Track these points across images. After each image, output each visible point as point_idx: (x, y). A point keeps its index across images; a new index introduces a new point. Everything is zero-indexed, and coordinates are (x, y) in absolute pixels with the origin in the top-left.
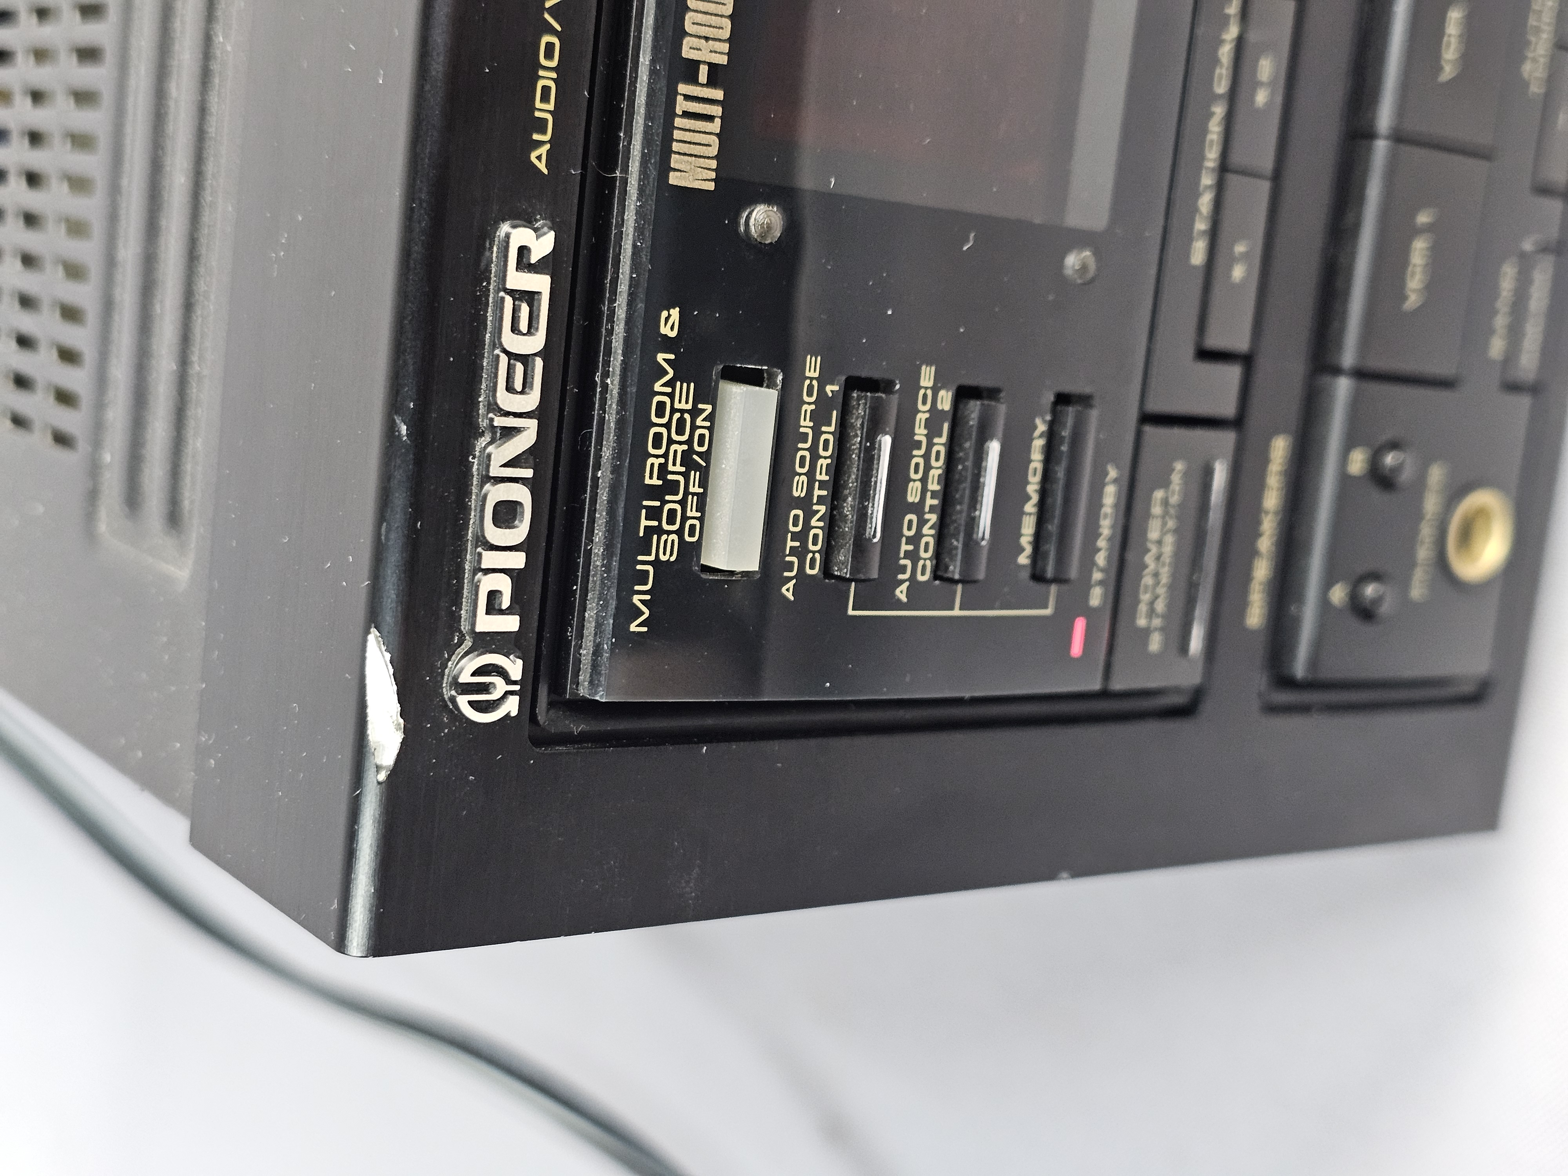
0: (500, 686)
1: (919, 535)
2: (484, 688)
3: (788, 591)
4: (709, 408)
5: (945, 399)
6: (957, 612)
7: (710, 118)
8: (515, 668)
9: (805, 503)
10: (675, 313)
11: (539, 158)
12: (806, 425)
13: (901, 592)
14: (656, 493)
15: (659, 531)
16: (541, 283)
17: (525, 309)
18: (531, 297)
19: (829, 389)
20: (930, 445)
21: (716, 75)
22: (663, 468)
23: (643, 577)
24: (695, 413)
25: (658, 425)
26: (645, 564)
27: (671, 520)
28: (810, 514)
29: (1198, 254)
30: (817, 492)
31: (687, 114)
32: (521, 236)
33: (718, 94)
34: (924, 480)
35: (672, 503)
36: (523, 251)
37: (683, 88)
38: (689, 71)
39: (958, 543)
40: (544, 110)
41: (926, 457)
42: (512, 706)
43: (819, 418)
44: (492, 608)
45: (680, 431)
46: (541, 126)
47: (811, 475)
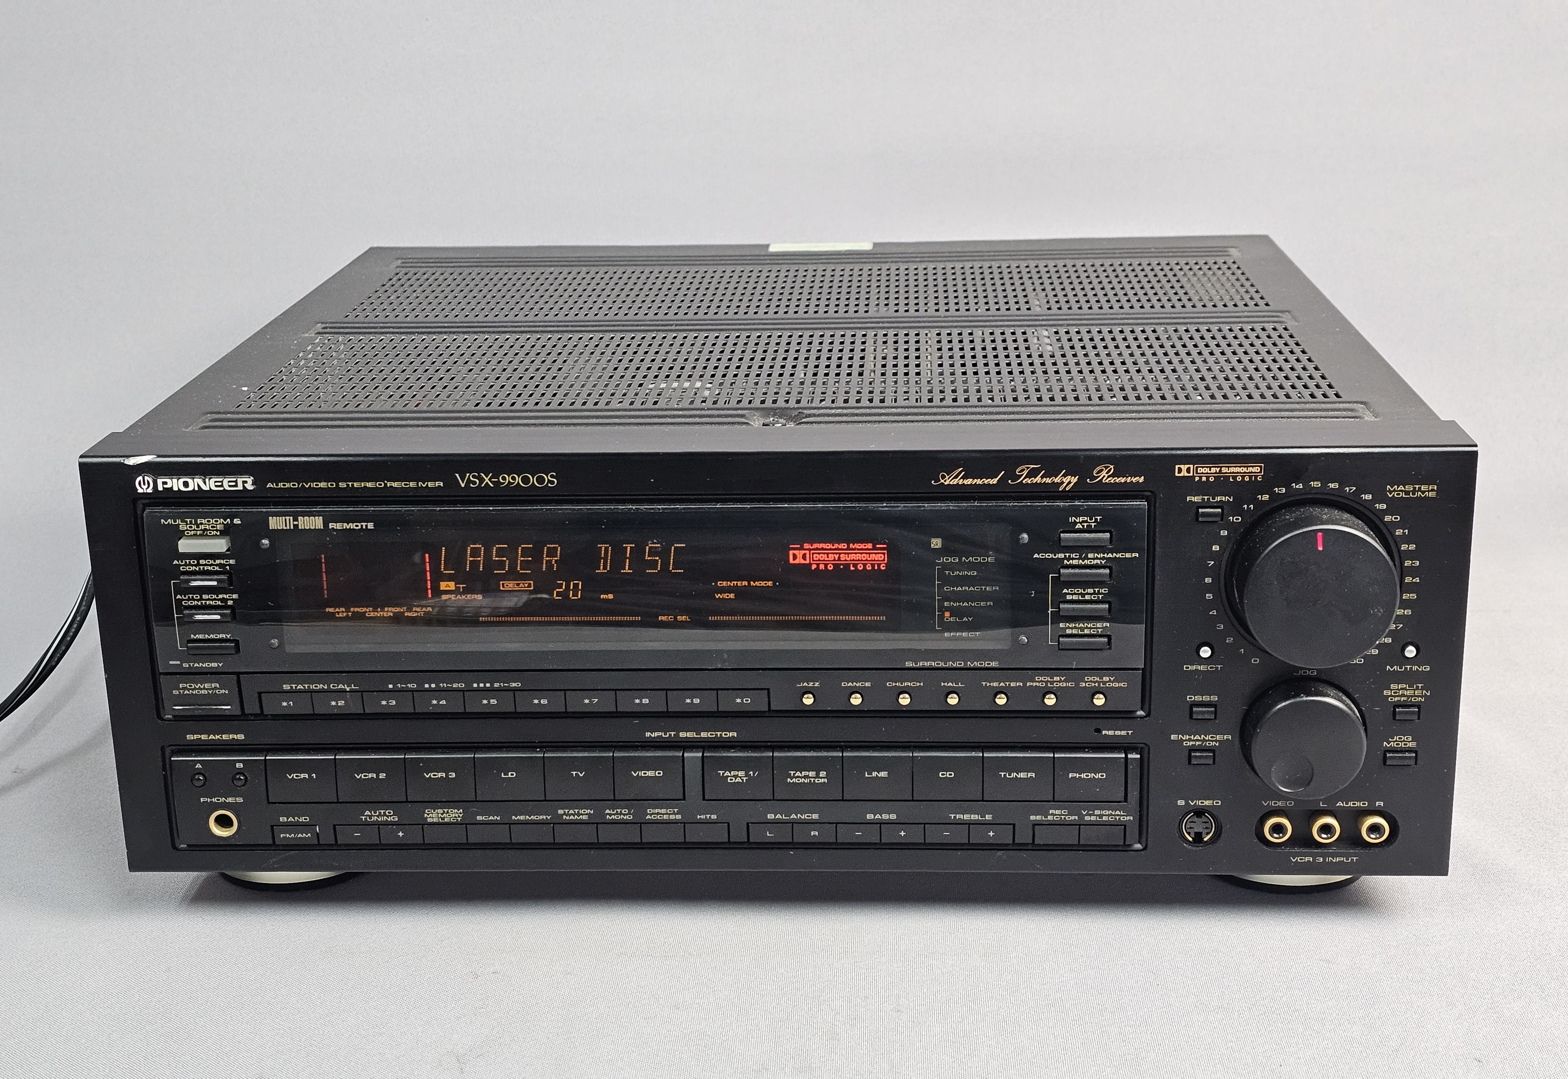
0: (145, 487)
1: (194, 600)
2: (144, 484)
3: (176, 562)
4: (218, 534)
5: (230, 603)
6: (176, 616)
7: (286, 526)
8: (150, 491)
9: (198, 564)
10: (240, 522)
11: (269, 485)
12: (218, 562)
13: (179, 597)
14: (196, 523)
15: (187, 524)
16: (240, 487)
17: (234, 484)
18: (236, 486)
19: (228, 567)
20: (218, 600)
21: (296, 526)
22: (202, 524)
23: (175, 521)
24: (217, 530)
25: (212, 521)
26: (178, 521)
27: (190, 527)
28: (196, 566)
29: (286, 687)
30: (202, 567)
31: (286, 520)
32: (250, 480)
33: (292, 528)
34: (209, 599)
35: (194, 527)
36: (246, 482)
37: (291, 518)
38: (296, 519)
39: (193, 612)
40: (281, 485)
41: (215, 599)
42: (140, 491)
43: (220, 565)
44: (164, 483)
45: (212, 527)
46: (277, 485)
47: (206, 565)
